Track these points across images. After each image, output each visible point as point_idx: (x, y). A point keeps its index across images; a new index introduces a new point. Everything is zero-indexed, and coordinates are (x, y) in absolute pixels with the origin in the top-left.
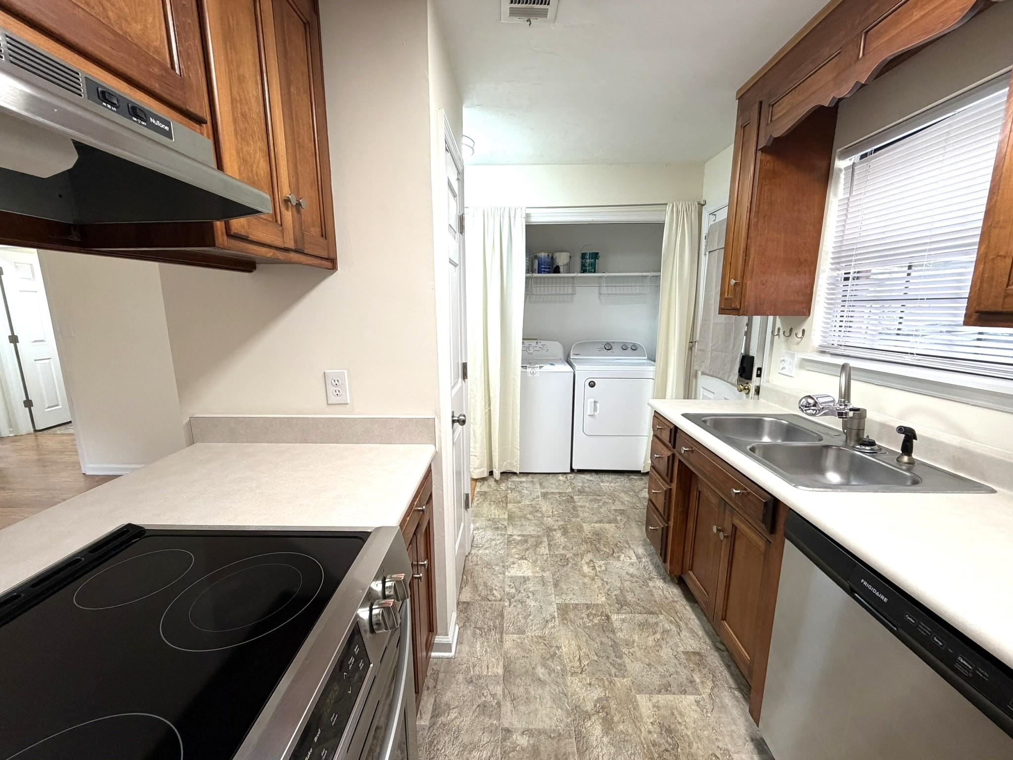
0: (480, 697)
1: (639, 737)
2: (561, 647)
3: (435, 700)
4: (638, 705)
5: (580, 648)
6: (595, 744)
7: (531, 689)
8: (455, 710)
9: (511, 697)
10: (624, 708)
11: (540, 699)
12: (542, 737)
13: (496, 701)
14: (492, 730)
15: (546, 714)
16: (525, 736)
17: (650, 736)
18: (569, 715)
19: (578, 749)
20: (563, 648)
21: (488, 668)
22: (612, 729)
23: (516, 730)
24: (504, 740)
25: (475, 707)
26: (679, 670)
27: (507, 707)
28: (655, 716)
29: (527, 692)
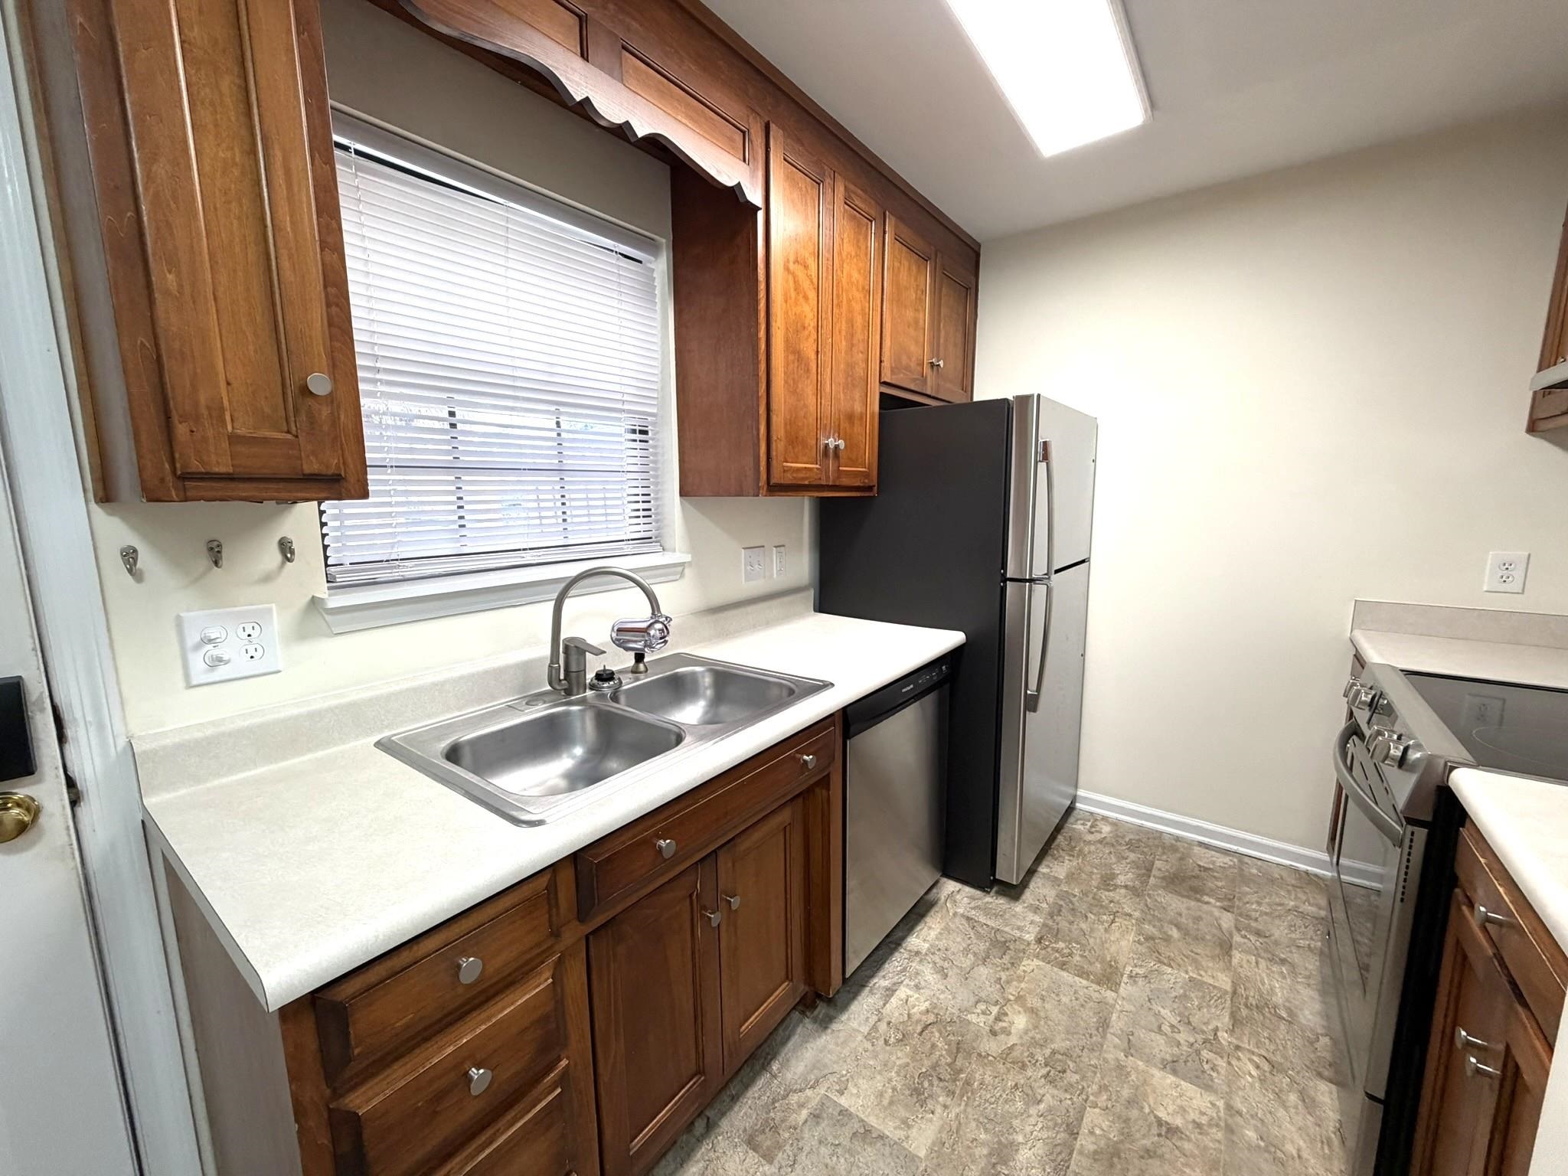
1: (965, 1110)
4: (934, 1144)
6: (1040, 1144)
10: (960, 1157)
17: (948, 1103)
19: (1071, 1154)
22: (999, 1142)
26: (815, 1143)
28: (920, 1116)
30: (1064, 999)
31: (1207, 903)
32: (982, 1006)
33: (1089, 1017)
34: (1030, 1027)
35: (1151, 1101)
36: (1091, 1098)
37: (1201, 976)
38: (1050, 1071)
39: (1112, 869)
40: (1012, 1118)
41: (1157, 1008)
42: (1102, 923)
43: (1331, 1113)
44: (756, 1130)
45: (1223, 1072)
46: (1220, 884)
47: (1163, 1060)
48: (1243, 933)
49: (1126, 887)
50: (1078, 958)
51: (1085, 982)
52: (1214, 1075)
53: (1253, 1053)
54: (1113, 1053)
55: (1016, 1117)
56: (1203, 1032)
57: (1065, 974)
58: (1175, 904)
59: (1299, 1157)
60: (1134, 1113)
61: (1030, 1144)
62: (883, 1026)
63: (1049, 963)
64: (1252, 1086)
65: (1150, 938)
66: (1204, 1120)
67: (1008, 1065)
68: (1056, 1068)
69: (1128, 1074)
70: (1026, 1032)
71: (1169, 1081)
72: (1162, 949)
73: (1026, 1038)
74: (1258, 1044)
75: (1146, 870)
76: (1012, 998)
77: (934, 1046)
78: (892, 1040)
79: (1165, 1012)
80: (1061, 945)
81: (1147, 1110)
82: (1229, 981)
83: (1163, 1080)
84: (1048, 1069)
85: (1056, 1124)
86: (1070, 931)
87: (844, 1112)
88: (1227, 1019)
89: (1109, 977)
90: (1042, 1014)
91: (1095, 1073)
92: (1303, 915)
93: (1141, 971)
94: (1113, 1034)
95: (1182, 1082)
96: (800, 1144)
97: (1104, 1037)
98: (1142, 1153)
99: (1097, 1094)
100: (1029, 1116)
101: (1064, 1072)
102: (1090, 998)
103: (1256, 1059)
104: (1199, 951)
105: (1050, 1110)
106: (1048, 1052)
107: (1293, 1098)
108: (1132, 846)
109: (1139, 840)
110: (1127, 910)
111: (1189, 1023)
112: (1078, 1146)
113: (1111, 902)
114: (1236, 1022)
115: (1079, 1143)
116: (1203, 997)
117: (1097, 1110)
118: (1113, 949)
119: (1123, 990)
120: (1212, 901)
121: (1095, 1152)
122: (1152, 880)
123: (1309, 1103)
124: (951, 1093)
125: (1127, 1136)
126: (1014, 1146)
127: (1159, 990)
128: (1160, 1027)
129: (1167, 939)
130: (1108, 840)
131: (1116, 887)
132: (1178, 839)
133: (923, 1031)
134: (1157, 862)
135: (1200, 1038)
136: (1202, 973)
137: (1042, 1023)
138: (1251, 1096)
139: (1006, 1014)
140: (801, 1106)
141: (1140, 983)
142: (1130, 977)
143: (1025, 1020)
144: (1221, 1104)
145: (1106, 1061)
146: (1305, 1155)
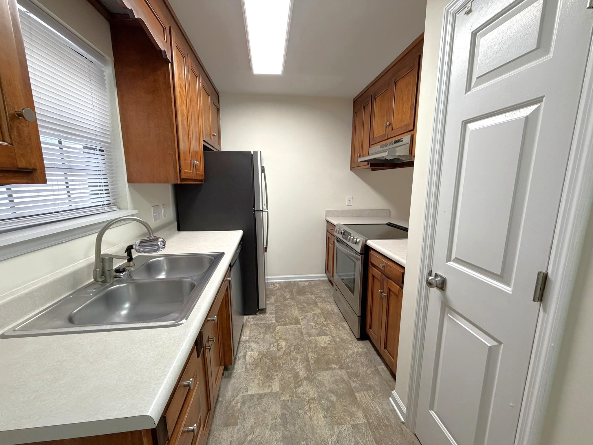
0: (361, 379)
1: (282, 373)
2: (323, 417)
3: (381, 376)
4: (280, 386)
5: (310, 418)
6: (303, 368)
7: (336, 387)
8: (369, 373)
9: (345, 382)
10: (287, 384)
11: (330, 383)
12: (326, 368)
13: (352, 379)
14: (348, 368)
15: (326, 376)
16: (333, 367)
17: (277, 374)
18: (315, 378)
19: (310, 366)
20: (322, 417)
21: (365, 395)
22: (294, 374)
23: (338, 369)
24: (342, 365)
25: (361, 375)
26: (248, 410)
27: (346, 377)
28: (272, 382)
29: (338, 385)
30: (290, 332)
31: (308, 295)
32: (272, 345)
33: (298, 333)
34: (286, 343)
35: (319, 344)
36: (308, 351)
37: (314, 312)
38: (296, 351)
39: (284, 295)
40: (294, 367)
41: (310, 323)
42: (289, 310)
43: (347, 327)
44: (226, 420)
45: (328, 330)
46: (308, 289)
47: (317, 334)
48: (317, 298)
49: (290, 298)
50: (288, 321)
51: (293, 326)
52: (327, 332)
53: (331, 323)
54: (307, 339)
55: (295, 366)
56: (321, 324)
57: (287, 326)
58: (302, 298)
59: (347, 339)
60: (317, 349)
61: (301, 370)
62: (248, 366)
63: (282, 325)
64: (334, 330)
65: (301, 308)
66: (330, 342)
67: (286, 355)
68: (297, 349)
69: (312, 341)
70: (286, 345)
71: (320, 338)
72: (304, 310)
73: (287, 347)
74: (331, 321)
75: (291, 292)
76: (278, 339)
77: (266, 362)
78: (253, 368)
79: (312, 324)
80: (283, 319)
81: (319, 347)
82: (320, 310)
83: (319, 338)
84: (295, 350)
85: (304, 362)
86: (283, 315)
87: (252, 396)
88: (323, 319)
89: (297, 322)
90: (287, 339)
91: (305, 345)
92: (325, 290)
93: (303, 317)
94: (305, 334)
95: (322, 337)
96: (243, 413)
97: (303, 336)
98: (322, 356)
99: (308, 350)
100: (297, 364)
101: (299, 349)
102: (296, 329)
103: (332, 324)
104: (311, 307)
105: (301, 359)
106: (293, 347)
107: (341, 328)
108: (286, 287)
109: (287, 285)
110: (293, 304)
111: (317, 323)
112: (311, 363)
113: (288, 303)
114: (325, 318)
115: (310, 362)
116: (317, 316)
117: (310, 353)
118: (295, 315)
119: (302, 323)
120: (308, 294)
121: (314, 362)
122: (294, 294)
123: (344, 327)
124: (277, 371)
125: (318, 354)
126: (298, 373)
127: (308, 319)
128: (313, 327)
129: (304, 307)
130: (279, 288)
131: (287, 299)
132: (295, 282)
133: (260, 361)
134: (293, 289)
135: (321, 325)
136: (314, 311)
137: (288, 341)
138: (335, 332)
139: (279, 344)
140: (237, 403)
141: (304, 320)
142: (301, 319)
143: (284, 342)
144: (331, 337)
145: (306, 341)
146: (347, 338)
